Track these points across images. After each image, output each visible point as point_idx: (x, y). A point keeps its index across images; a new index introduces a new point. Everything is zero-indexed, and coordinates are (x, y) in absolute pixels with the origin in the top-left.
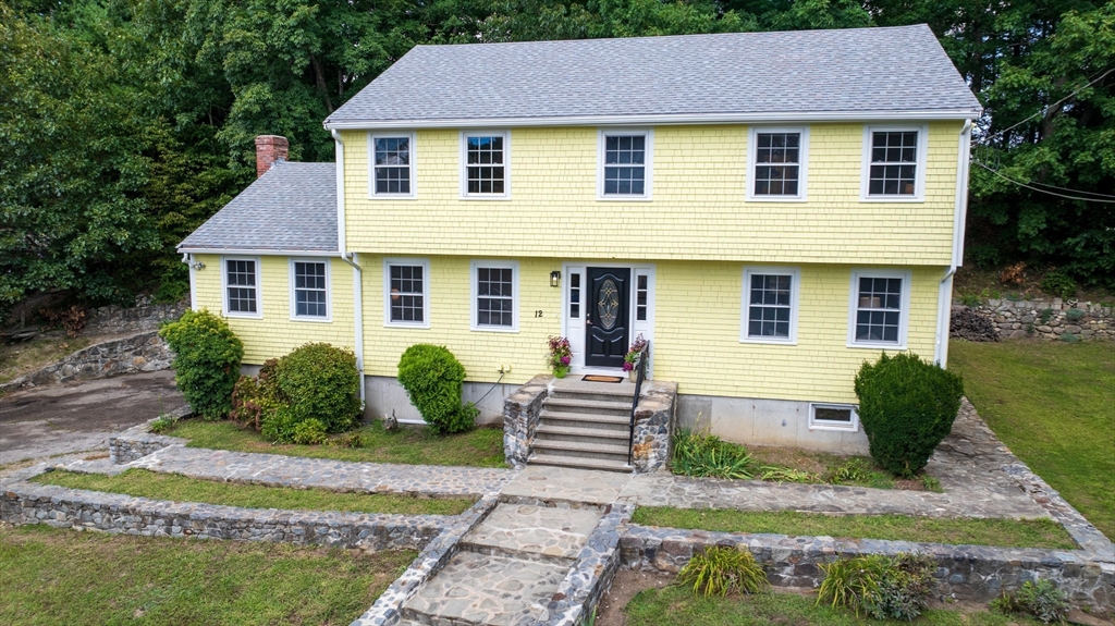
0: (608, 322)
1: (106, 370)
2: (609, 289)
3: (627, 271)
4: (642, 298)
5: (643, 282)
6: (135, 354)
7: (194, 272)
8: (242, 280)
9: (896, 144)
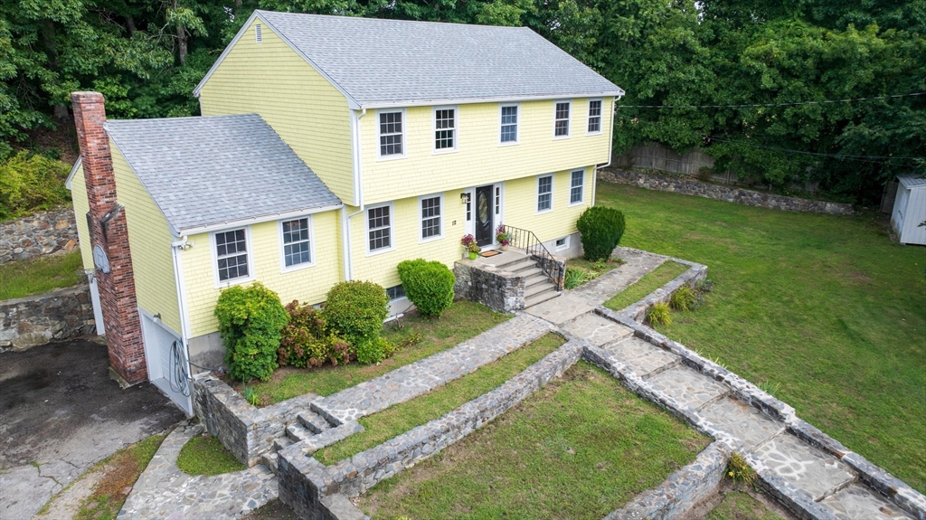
0: (485, 218)
2: (483, 201)
3: (492, 186)
4: (497, 200)
5: (498, 189)
7: (180, 254)
8: (232, 249)
9: (595, 106)
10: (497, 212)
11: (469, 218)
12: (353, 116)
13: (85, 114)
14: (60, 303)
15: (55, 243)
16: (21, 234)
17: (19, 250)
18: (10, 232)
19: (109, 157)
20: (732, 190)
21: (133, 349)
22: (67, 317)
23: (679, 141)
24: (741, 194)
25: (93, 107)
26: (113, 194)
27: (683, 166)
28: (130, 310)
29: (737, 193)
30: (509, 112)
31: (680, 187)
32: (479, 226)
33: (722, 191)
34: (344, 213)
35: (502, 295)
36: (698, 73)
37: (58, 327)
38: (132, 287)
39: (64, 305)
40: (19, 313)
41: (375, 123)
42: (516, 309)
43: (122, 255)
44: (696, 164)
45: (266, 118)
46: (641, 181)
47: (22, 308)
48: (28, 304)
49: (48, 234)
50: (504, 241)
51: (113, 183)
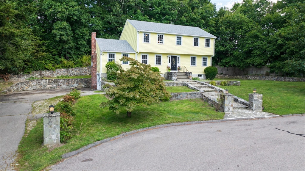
0: (174, 63)
1: (21, 89)
2: (174, 59)
3: (176, 56)
4: (178, 60)
5: (178, 58)
6: (26, 86)
7: (101, 56)
8: (112, 57)
9: (208, 41)
10: (178, 63)
11: (169, 62)
12: (138, 33)
13: (92, 36)
14: (86, 80)
15: (90, 73)
16: (84, 70)
17: (83, 73)
18: (82, 69)
19: (96, 44)
20: (275, 77)
21: (95, 82)
22: (87, 83)
23: (257, 63)
24: (278, 78)
25: (94, 35)
26: (95, 51)
27: (262, 72)
28: (95, 74)
29: (277, 78)
30: (179, 38)
31: (260, 78)
32: (172, 65)
33: (272, 78)
34: (136, 54)
35: (172, 76)
36: (261, 43)
37: (85, 85)
38: (96, 69)
39: (87, 80)
40: (79, 81)
41: (143, 35)
42: (175, 80)
43: (95, 62)
44: (265, 70)
45: (127, 41)
46: (249, 78)
47: (80, 80)
48: (81, 79)
49: (89, 71)
50: (179, 69)
51: (96, 49)
